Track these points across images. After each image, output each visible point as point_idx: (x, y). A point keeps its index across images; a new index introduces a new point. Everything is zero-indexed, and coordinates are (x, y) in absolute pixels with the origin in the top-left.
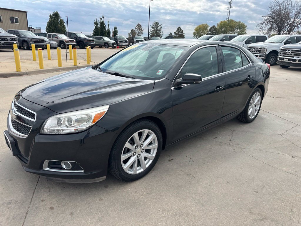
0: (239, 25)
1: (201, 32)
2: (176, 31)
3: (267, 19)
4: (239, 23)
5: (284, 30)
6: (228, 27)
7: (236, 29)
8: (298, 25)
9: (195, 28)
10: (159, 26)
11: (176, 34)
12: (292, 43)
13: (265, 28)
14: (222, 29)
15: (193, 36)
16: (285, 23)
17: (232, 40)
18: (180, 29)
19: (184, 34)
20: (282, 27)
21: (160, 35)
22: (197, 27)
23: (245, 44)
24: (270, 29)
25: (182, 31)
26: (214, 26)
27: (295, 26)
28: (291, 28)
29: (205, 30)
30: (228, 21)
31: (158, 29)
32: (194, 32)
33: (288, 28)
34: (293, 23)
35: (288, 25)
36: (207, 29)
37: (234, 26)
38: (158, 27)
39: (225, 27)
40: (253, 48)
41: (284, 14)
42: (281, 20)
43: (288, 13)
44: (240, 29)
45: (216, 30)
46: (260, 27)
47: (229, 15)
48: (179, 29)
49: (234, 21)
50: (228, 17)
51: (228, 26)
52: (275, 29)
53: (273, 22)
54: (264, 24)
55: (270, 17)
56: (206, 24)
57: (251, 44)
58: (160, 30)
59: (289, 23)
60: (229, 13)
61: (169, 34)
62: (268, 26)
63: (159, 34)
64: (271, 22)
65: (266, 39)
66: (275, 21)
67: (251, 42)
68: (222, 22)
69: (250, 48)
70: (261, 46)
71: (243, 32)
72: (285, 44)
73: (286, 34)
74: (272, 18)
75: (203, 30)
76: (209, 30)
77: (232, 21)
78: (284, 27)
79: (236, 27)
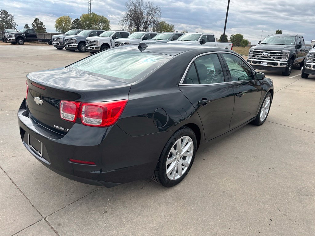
0: (102, 19)
1: (64, 25)
2: (34, 22)
3: (127, 17)
4: (102, 17)
5: (141, 27)
6: (92, 21)
7: (100, 23)
8: (150, 23)
9: (56, 20)
10: (9, 16)
11: (35, 27)
12: (148, 39)
13: (126, 25)
14: (86, 23)
15: (55, 29)
16: (141, 21)
17: (100, 35)
18: (39, 21)
19: (44, 26)
20: (139, 24)
21: (13, 27)
22: (58, 19)
23: (112, 39)
24: (131, 25)
25: (42, 23)
26: (77, 19)
27: (149, 24)
28: (146, 26)
29: (68, 23)
30: (91, 14)
31: (8, 19)
32: (56, 25)
33: (143, 26)
34: (147, 21)
35: (143, 23)
36: (69, 21)
37: (98, 21)
38: (7, 17)
39: (89, 20)
40: (119, 43)
41: (139, 14)
42: (138, 18)
43: (142, 13)
44: (104, 23)
45: (80, 24)
46: (122, 24)
47: (91, 8)
48: (36, 20)
49: (96, 14)
50: (90, 11)
51: (91, 19)
52: (134, 26)
53: (131, 20)
54: (125, 21)
55: (128, 15)
56: (67, 16)
57: (117, 39)
58: (12, 21)
59: (143, 21)
60: (90, 6)
61: (25, 25)
62: (129, 23)
63: (11, 25)
64: (130, 19)
65: (129, 35)
66: (133, 19)
67: (117, 38)
68: (84, 15)
69: (117, 43)
70: (125, 42)
71: (107, 26)
72: (143, 39)
73: (143, 31)
74: (130, 16)
75: (66, 23)
76: (73, 24)
77: (94, 15)
78: (141, 25)
79: (99, 21)
